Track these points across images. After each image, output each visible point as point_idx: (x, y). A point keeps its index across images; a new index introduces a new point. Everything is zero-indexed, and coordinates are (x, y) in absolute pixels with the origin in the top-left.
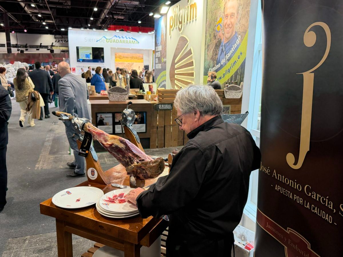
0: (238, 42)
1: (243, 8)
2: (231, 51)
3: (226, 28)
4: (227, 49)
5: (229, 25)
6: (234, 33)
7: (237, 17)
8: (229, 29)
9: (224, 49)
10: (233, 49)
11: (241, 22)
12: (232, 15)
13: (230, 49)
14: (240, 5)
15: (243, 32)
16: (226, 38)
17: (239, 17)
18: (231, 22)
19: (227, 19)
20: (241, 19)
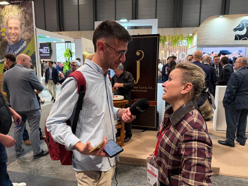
0: (24, 44)
1: (25, 26)
2: (19, 49)
3: (11, 35)
4: (15, 48)
5: (14, 34)
6: (20, 39)
7: (21, 30)
8: (14, 36)
9: (11, 48)
10: (21, 48)
11: (25, 34)
12: (16, 28)
13: (18, 48)
14: (22, 24)
15: (28, 39)
16: (12, 41)
17: (23, 30)
18: (16, 32)
19: (11, 30)
20: (24, 32)
